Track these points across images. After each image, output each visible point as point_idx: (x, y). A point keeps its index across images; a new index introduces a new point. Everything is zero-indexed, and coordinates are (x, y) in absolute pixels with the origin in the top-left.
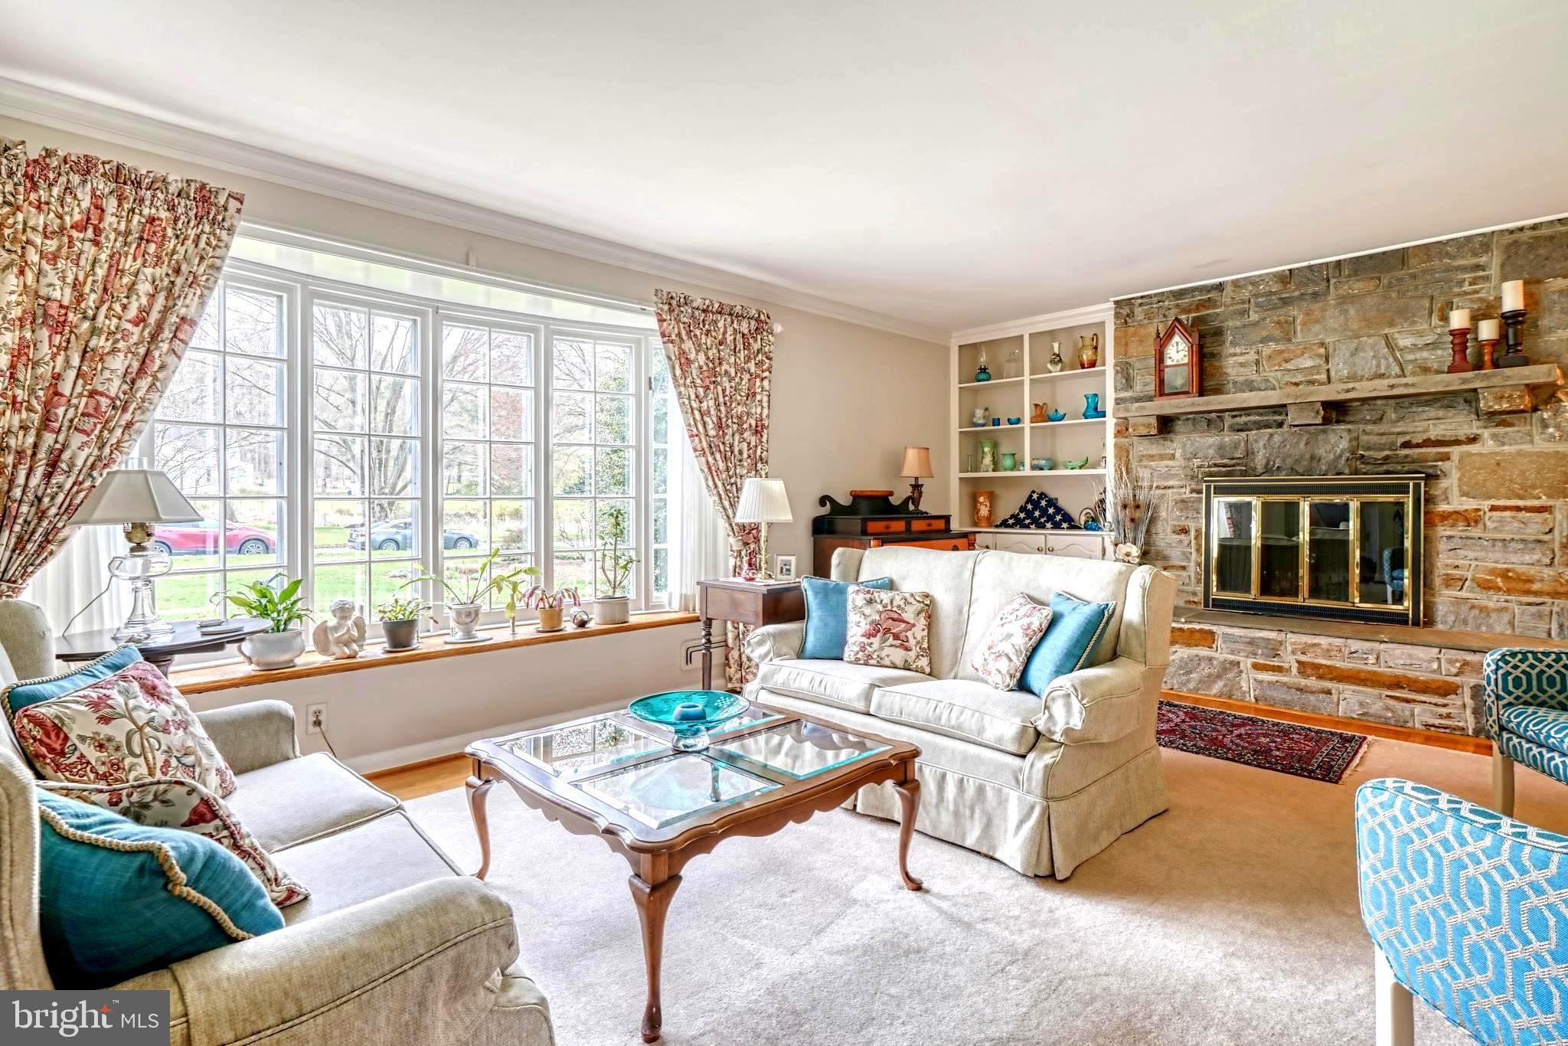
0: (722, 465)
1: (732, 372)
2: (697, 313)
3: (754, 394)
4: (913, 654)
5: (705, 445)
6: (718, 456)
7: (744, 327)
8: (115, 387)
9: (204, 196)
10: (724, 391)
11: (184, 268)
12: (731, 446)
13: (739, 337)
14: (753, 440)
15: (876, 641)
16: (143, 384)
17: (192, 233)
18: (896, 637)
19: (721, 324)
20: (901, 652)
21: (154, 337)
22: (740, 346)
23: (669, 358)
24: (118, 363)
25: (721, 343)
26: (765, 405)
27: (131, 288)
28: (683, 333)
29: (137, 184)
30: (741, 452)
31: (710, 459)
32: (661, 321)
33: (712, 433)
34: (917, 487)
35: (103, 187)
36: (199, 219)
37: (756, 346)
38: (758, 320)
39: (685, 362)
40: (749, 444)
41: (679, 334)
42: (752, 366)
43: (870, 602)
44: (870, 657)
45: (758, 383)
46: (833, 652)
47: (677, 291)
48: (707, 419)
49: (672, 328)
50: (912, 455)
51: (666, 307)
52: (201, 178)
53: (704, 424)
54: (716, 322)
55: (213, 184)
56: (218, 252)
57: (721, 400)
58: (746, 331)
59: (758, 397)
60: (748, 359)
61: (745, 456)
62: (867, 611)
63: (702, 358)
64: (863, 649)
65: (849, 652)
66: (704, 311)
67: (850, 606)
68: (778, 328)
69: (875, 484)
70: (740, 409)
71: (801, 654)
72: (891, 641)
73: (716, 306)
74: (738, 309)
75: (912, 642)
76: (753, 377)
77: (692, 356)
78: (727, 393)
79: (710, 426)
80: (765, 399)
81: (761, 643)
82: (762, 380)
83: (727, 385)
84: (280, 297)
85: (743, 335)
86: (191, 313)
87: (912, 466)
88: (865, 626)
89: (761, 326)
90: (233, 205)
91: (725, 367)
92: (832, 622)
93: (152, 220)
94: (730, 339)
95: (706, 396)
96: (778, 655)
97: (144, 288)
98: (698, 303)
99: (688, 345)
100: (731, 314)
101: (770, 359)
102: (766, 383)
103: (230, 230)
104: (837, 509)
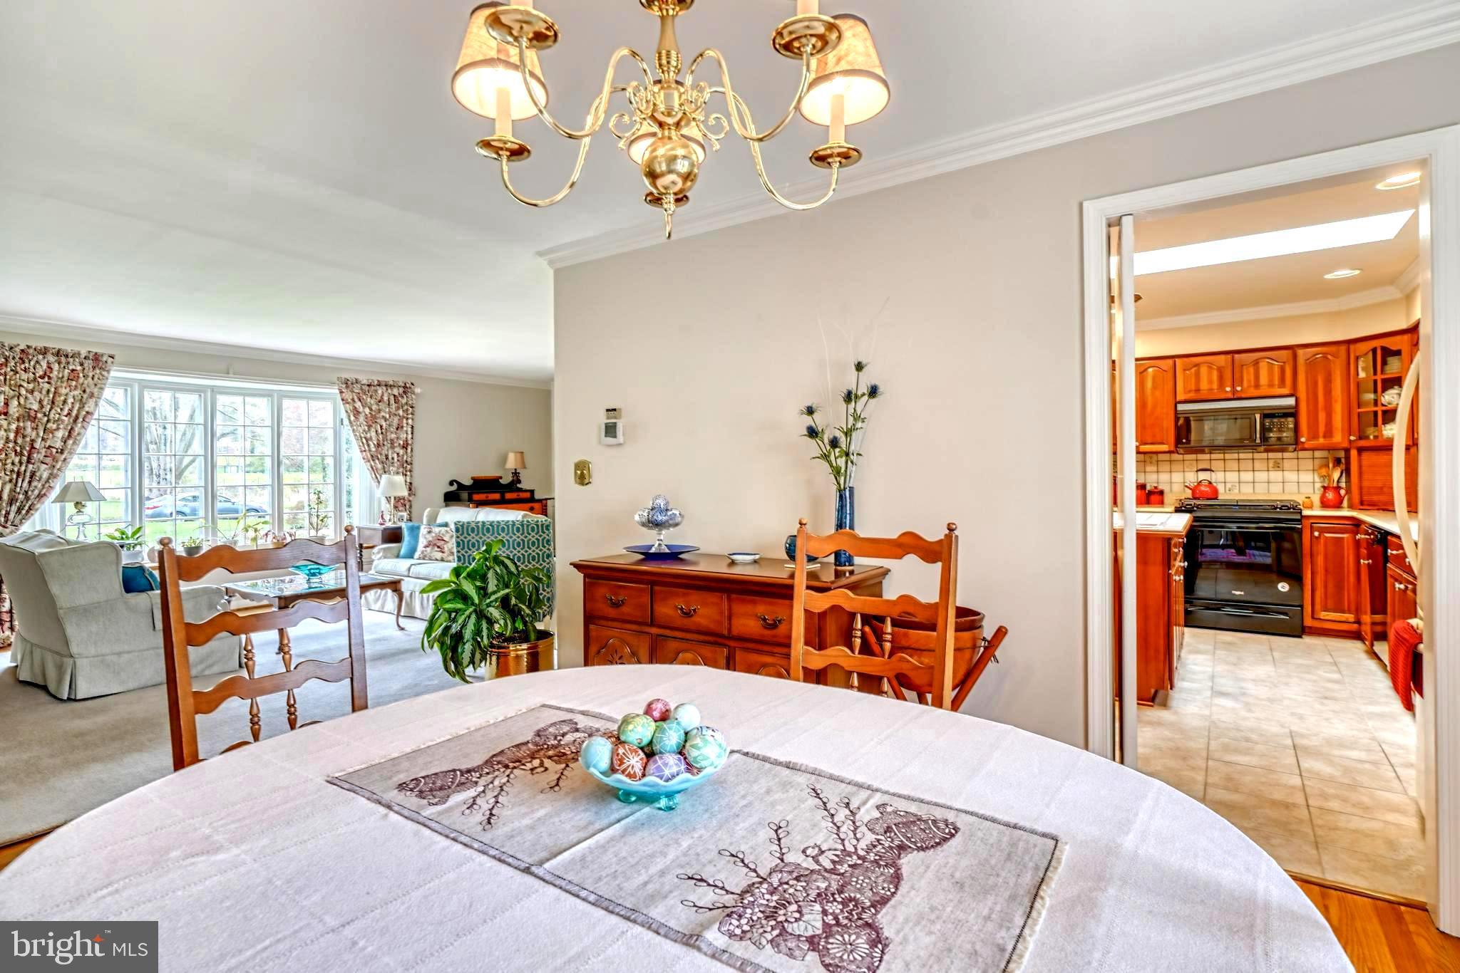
0: (379, 466)
1: (387, 416)
2: (363, 387)
3: (402, 427)
4: (445, 555)
5: (369, 456)
6: (377, 461)
7: (395, 391)
8: (58, 445)
9: (97, 358)
10: (381, 426)
11: (88, 390)
12: (387, 456)
13: (392, 398)
14: (401, 452)
15: (428, 549)
16: (70, 443)
17: (91, 374)
18: (439, 547)
19: (380, 392)
20: (441, 554)
21: (75, 422)
22: (392, 401)
23: (347, 412)
24: (60, 434)
25: (380, 402)
26: (410, 433)
27: (65, 401)
28: (355, 398)
29: (67, 356)
30: (393, 459)
31: (373, 464)
32: (341, 392)
33: (374, 449)
34: (516, 474)
35: (52, 359)
36: (94, 368)
37: (404, 401)
38: (405, 387)
39: (356, 413)
40: (398, 454)
41: (353, 400)
42: (401, 412)
43: (430, 532)
44: (425, 556)
45: (405, 421)
46: (410, 555)
47: (351, 376)
48: (370, 443)
49: (348, 396)
50: (511, 457)
51: (344, 386)
52: (94, 350)
53: (368, 445)
54: (376, 391)
55: (99, 351)
56: (103, 382)
57: (380, 431)
58: (397, 394)
59: (405, 429)
60: (398, 409)
61: (396, 460)
62: (428, 536)
63: (367, 411)
64: (422, 552)
65: (417, 555)
66: (368, 385)
67: (420, 535)
68: (418, 390)
69: (488, 472)
70: (393, 436)
71: (398, 556)
72: (436, 549)
73: (376, 383)
74: (391, 383)
75: (446, 549)
76: (401, 418)
77: (361, 409)
78: (384, 427)
79: (372, 446)
80: (410, 429)
81: (378, 553)
82: (407, 419)
83: (384, 423)
84: (126, 390)
85: (395, 396)
86: (91, 410)
87: (511, 463)
88: (425, 543)
89: (406, 389)
90: (110, 359)
91: (383, 414)
92: (413, 542)
93: (73, 371)
94: (386, 398)
95: (369, 430)
96: (385, 558)
97: (70, 400)
98: (365, 382)
99: (358, 404)
100: (386, 386)
101: (412, 407)
102: (410, 421)
103: (108, 372)
104: (461, 486)
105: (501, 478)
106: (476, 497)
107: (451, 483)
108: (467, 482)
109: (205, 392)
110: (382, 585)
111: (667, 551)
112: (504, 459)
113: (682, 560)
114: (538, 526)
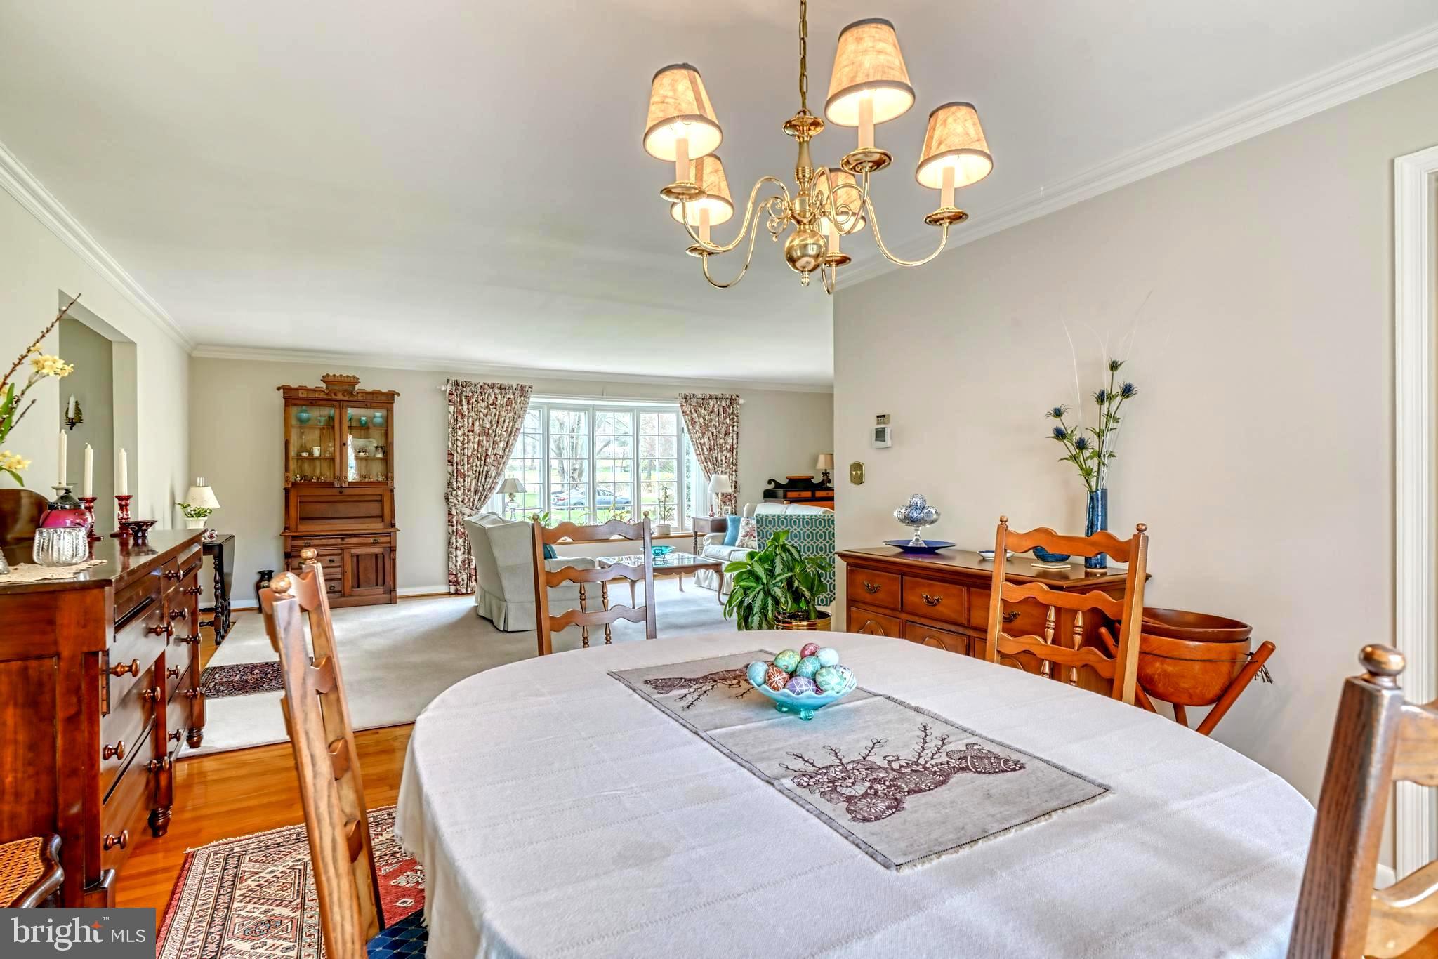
0: (711, 467)
1: (717, 424)
2: (699, 401)
3: (729, 433)
5: (703, 458)
6: (709, 463)
7: (724, 403)
8: (501, 452)
9: (522, 388)
10: (713, 434)
11: (517, 413)
12: (717, 458)
13: (721, 409)
14: (728, 455)
15: (746, 539)
16: (507, 450)
17: (519, 401)
19: (711, 404)
21: (510, 435)
22: (721, 412)
23: (686, 422)
24: (502, 444)
25: (711, 412)
26: (735, 438)
27: (504, 421)
28: (693, 410)
29: (505, 389)
30: (722, 461)
31: (706, 465)
32: (682, 406)
33: (706, 453)
34: (826, 474)
35: (497, 391)
36: (521, 396)
37: (731, 411)
38: (731, 399)
39: (693, 422)
40: (726, 457)
41: (691, 412)
42: (728, 421)
43: (748, 524)
44: (744, 544)
45: (731, 428)
46: (732, 543)
47: (689, 392)
48: (704, 447)
49: (687, 409)
50: (822, 458)
51: (684, 400)
52: (521, 384)
53: (703, 450)
54: (709, 403)
55: (523, 384)
56: (526, 405)
57: (711, 437)
58: (724, 405)
59: (731, 435)
60: (726, 418)
61: (724, 462)
62: (746, 527)
63: (702, 420)
64: (741, 541)
65: (737, 544)
66: (703, 399)
67: (741, 526)
68: (742, 402)
69: (801, 472)
70: (722, 441)
71: (723, 544)
73: (708, 396)
74: (720, 396)
76: (728, 426)
77: (697, 420)
78: (715, 434)
79: (705, 450)
80: (735, 436)
81: (708, 540)
82: (733, 426)
83: (715, 431)
84: (540, 411)
85: (723, 407)
86: (519, 425)
87: (822, 464)
89: (732, 401)
90: (530, 389)
91: (713, 423)
92: (734, 532)
93: (509, 399)
94: (716, 409)
95: (703, 437)
96: (713, 544)
97: (507, 420)
98: (700, 396)
99: (695, 415)
100: (716, 399)
101: (737, 416)
102: (735, 428)
103: (529, 398)
104: (778, 486)
105: (813, 478)
106: (790, 494)
107: (769, 482)
108: (784, 481)
109: (588, 410)
110: (707, 566)
111: (924, 545)
112: (816, 460)
113: (937, 554)
114: (824, 520)
